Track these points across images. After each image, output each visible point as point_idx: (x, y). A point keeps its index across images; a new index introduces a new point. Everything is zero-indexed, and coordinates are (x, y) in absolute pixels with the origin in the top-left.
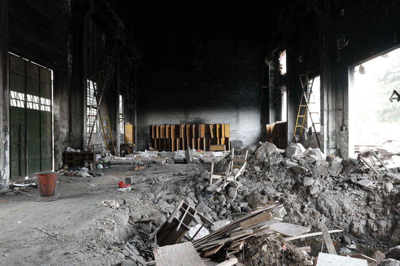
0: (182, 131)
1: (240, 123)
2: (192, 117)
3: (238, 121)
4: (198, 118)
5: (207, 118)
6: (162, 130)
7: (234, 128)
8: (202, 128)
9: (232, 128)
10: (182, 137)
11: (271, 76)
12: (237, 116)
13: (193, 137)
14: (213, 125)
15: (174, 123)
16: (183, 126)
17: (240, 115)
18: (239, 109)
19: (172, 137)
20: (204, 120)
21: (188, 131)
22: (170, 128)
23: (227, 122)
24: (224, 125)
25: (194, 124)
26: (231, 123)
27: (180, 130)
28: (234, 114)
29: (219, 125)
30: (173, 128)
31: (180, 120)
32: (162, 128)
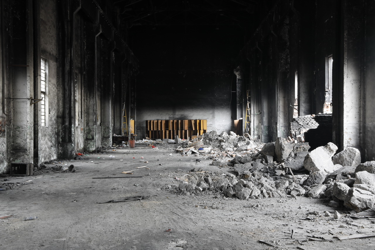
0: (171, 125)
1: (215, 119)
2: (178, 114)
3: (213, 117)
4: (183, 115)
5: (189, 115)
6: (155, 124)
7: (211, 123)
8: (186, 122)
9: (209, 123)
10: (171, 130)
11: (239, 83)
12: (213, 113)
13: (179, 129)
14: (195, 120)
15: (164, 119)
16: (171, 121)
17: (215, 113)
18: (214, 108)
19: (163, 129)
20: (188, 116)
21: (176, 125)
22: (161, 123)
23: (205, 118)
24: (202, 120)
25: (180, 120)
26: (208, 119)
27: (169, 124)
28: (211, 112)
29: (199, 120)
30: (163, 122)
31: (169, 116)
32: (155, 122)
